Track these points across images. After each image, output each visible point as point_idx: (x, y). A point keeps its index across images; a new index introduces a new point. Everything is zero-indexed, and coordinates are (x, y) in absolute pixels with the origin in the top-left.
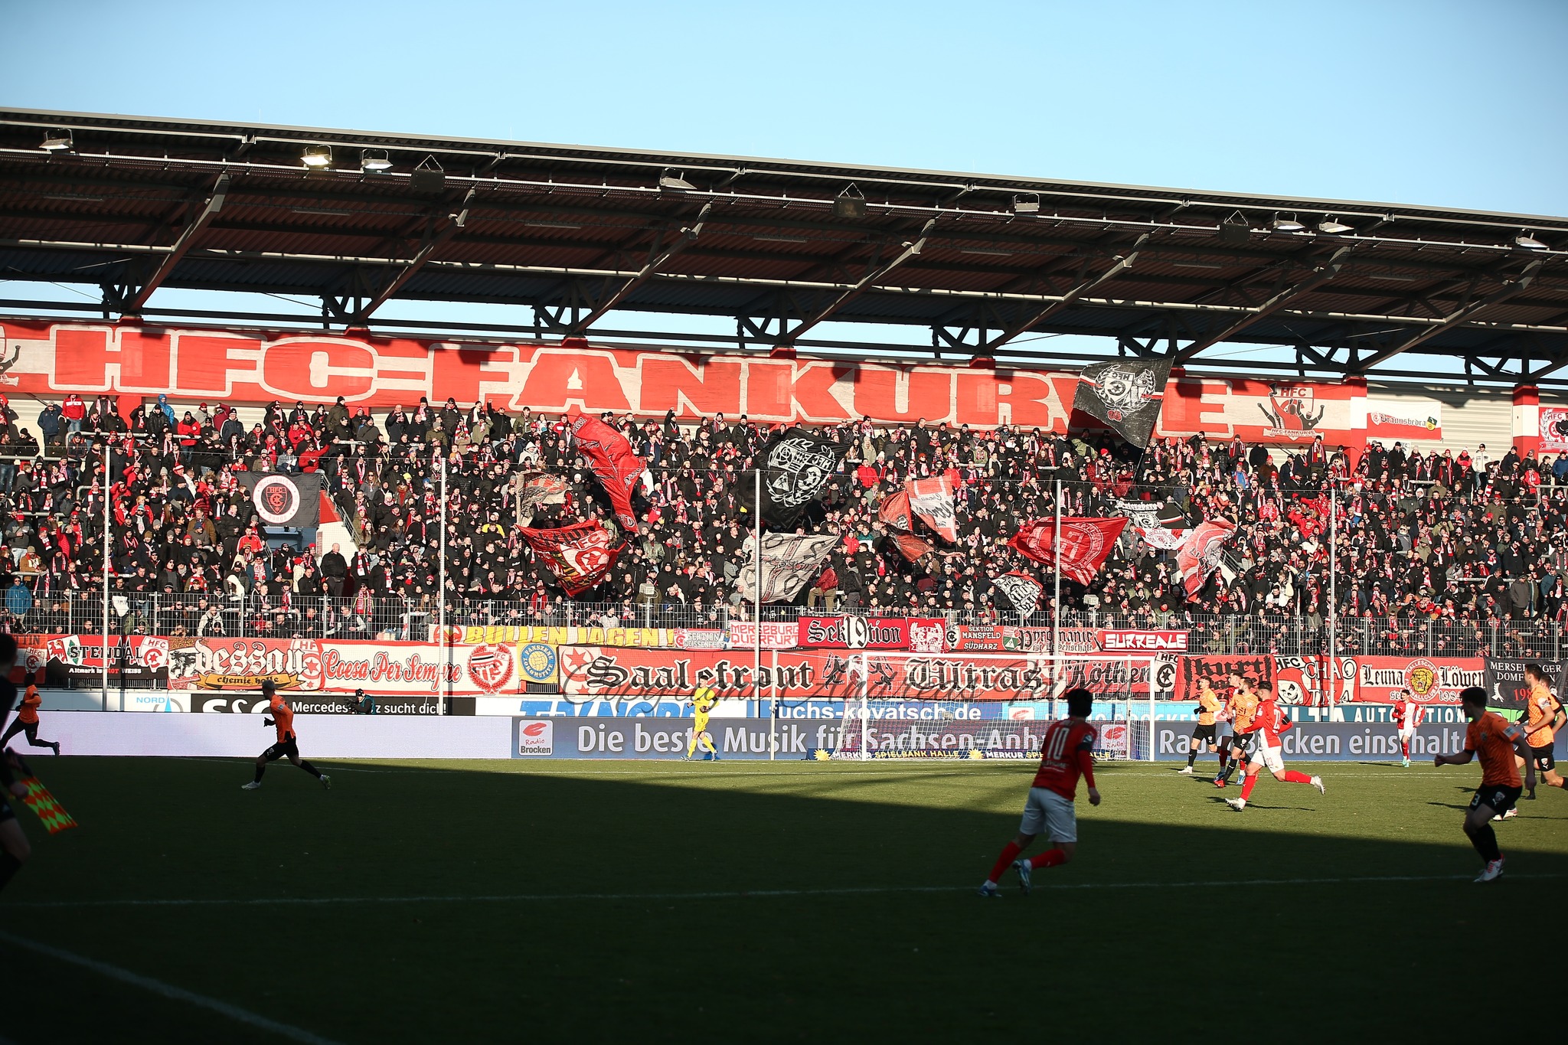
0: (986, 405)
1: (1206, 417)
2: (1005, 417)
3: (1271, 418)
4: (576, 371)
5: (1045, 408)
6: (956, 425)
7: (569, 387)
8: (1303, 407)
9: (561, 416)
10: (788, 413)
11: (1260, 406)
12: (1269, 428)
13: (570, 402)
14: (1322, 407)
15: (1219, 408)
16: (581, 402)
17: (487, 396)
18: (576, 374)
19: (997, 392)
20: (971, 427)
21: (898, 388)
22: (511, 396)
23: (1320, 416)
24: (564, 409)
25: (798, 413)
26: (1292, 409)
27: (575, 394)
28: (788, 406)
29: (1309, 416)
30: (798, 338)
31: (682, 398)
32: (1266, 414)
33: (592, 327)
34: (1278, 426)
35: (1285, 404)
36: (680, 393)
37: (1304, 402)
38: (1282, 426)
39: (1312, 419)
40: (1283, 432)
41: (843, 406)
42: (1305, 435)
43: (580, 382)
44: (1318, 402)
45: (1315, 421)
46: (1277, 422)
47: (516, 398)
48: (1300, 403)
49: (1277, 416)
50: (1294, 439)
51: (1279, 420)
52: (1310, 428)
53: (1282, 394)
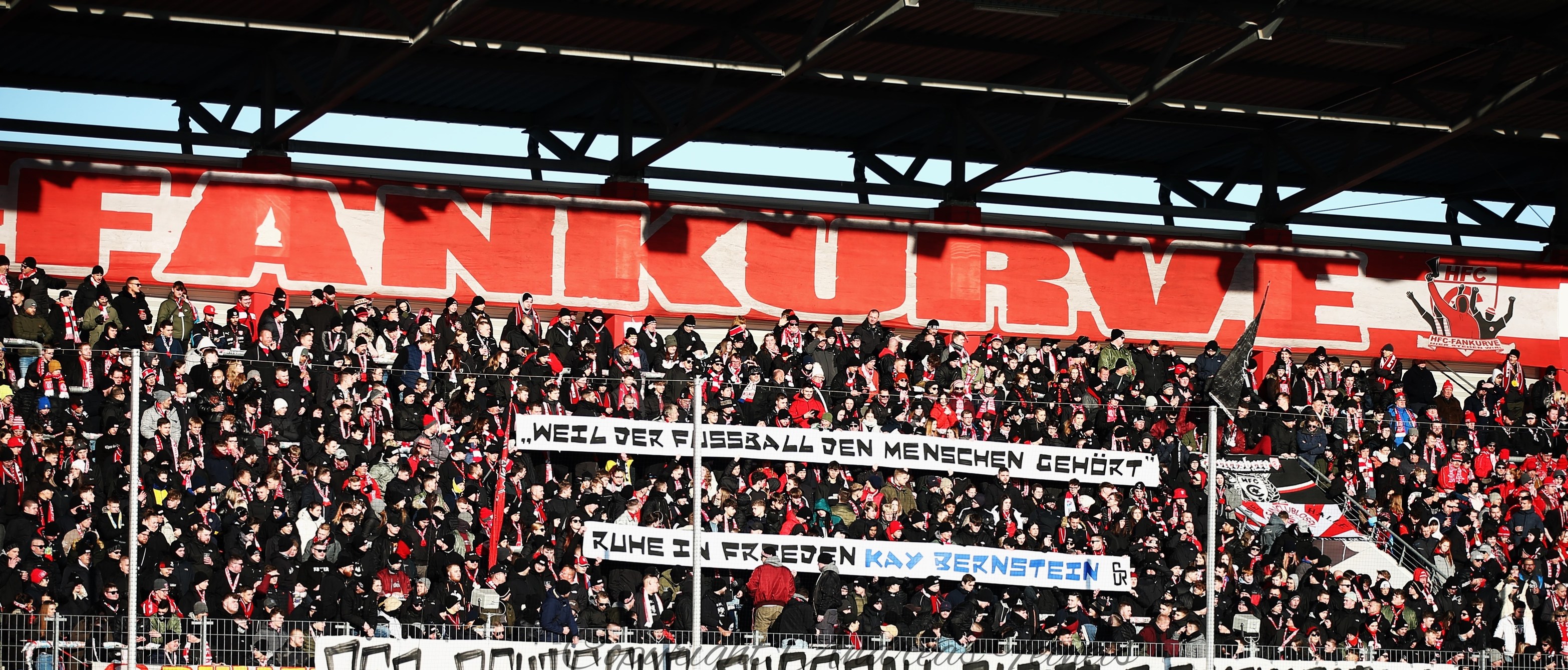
0: (966, 287)
1: (1325, 315)
2: (996, 309)
3: (1428, 317)
4: (270, 214)
5: (1062, 294)
6: (915, 321)
7: (259, 242)
8: (1480, 300)
9: (244, 292)
10: (633, 296)
11: (1411, 296)
12: (1426, 335)
13: (260, 269)
14: (1512, 300)
15: (1344, 299)
16: (279, 270)
17: (114, 254)
18: (270, 218)
19: (984, 265)
20: (945, 325)
21: (819, 255)
22: (156, 257)
23: (1509, 316)
24: (250, 282)
25: (652, 297)
26: (1462, 302)
27: (267, 255)
28: (634, 283)
29: (1490, 316)
30: (654, 164)
31: (454, 266)
32: (1421, 310)
33: (300, 136)
34: (1440, 331)
35: (1451, 294)
36: (450, 258)
37: (1483, 290)
38: (1448, 331)
39: (1495, 319)
40: (1450, 342)
41: (727, 284)
42: (1484, 348)
43: (278, 234)
44: (1507, 291)
45: (1500, 324)
46: (1438, 324)
47: (165, 260)
48: (1475, 291)
49: (1438, 315)
50: (1467, 353)
51: (1441, 321)
52: (1492, 335)
53: (1447, 278)
